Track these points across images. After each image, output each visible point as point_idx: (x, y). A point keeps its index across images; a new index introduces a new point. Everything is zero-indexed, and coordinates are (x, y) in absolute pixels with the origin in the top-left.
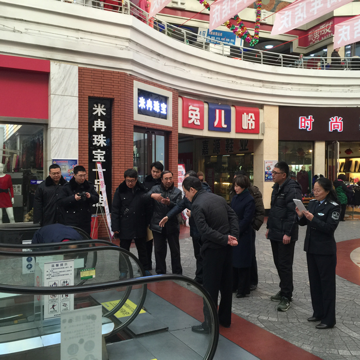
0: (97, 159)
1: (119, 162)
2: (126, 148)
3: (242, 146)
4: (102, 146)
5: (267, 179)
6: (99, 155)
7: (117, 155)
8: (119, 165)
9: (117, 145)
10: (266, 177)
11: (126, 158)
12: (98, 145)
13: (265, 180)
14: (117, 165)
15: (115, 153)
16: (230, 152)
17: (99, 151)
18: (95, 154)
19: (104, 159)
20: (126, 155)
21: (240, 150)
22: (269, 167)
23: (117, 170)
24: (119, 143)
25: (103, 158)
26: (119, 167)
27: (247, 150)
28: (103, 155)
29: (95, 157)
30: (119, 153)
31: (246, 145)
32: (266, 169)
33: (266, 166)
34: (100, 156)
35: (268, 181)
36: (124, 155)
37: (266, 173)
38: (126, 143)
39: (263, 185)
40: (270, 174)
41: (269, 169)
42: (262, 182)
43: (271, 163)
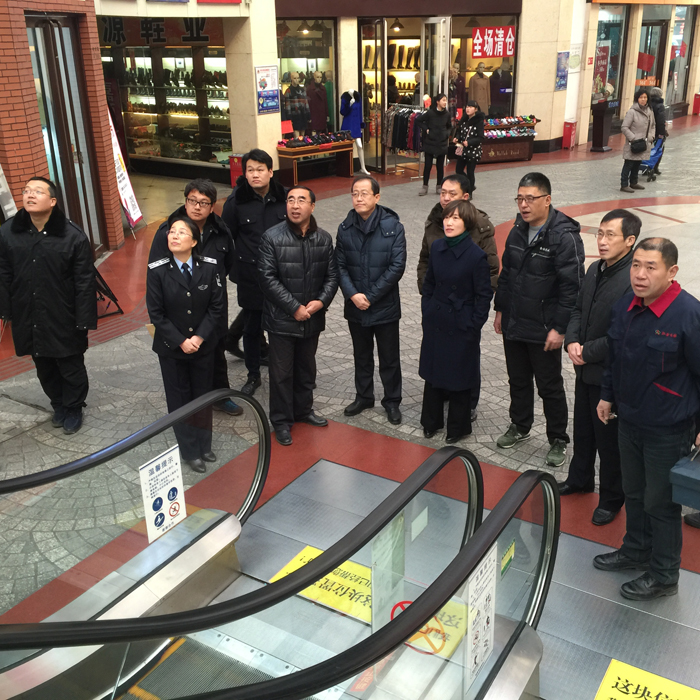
5: (263, 110)
10: (259, 104)
13: (259, 110)
16: (155, 41)
21: (185, 39)
22: (264, 80)
24: (4, 67)
27: (206, 38)
30: (8, 94)
31: (200, 29)
32: (258, 85)
33: (258, 81)
35: (264, 113)
37: (260, 96)
39: (255, 122)
40: (267, 97)
41: (264, 85)
42: (254, 116)
43: (267, 72)
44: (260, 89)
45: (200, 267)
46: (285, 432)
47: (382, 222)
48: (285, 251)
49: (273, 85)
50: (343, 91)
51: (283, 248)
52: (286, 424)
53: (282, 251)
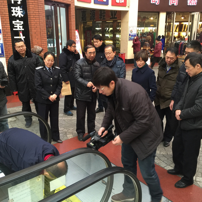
0: (17, 28)
1: (36, 31)
2: (40, 19)
3: (112, 15)
4: (20, 17)
5: (130, 39)
6: (18, 24)
7: (34, 25)
8: (36, 33)
9: (33, 16)
10: (129, 37)
11: (41, 27)
12: (16, 16)
13: (129, 40)
14: (34, 33)
15: (32, 23)
16: (103, 19)
17: (18, 21)
18: (15, 24)
19: (23, 28)
20: (41, 25)
21: (111, 18)
22: (132, 30)
23: (35, 37)
24: (34, 14)
25: (21, 27)
26: (36, 35)
27: (116, 18)
28: (21, 24)
29: (15, 26)
30: (35, 23)
31: (115, 15)
32: (130, 32)
33: (130, 30)
34: (19, 26)
36: (39, 25)
37: (130, 35)
38: (40, 15)
39: (127, 43)
40: (132, 36)
41: (131, 31)
42: (127, 41)
43: (133, 28)
44: (130, 33)
45: (54, 70)
46: (81, 136)
47: (117, 62)
48: (85, 68)
49: (135, 32)
50: (159, 35)
51: (84, 67)
52: (82, 133)
53: (84, 68)
